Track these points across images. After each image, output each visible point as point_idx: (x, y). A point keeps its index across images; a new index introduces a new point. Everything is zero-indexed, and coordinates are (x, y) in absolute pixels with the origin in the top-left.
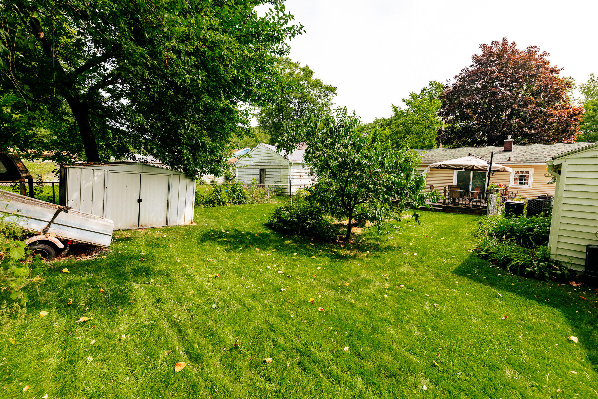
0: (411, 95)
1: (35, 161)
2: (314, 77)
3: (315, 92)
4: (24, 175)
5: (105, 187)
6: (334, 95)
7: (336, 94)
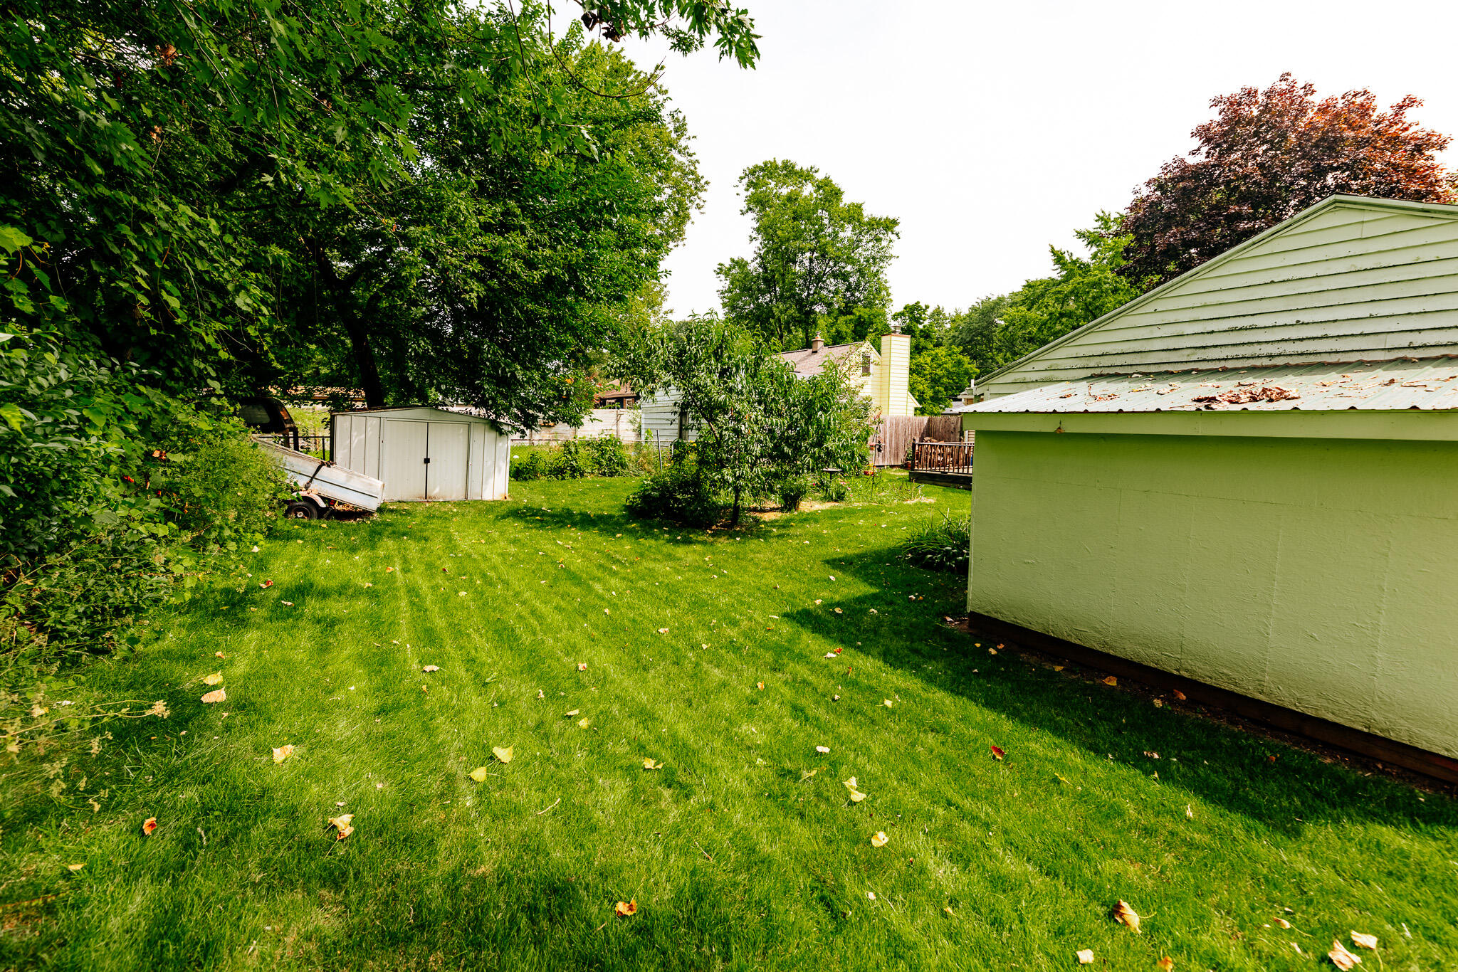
0: (1100, 218)
1: (302, 406)
2: (847, 200)
3: (847, 233)
4: (288, 426)
5: (381, 441)
6: (894, 237)
7: (897, 234)
